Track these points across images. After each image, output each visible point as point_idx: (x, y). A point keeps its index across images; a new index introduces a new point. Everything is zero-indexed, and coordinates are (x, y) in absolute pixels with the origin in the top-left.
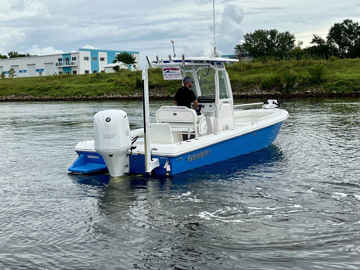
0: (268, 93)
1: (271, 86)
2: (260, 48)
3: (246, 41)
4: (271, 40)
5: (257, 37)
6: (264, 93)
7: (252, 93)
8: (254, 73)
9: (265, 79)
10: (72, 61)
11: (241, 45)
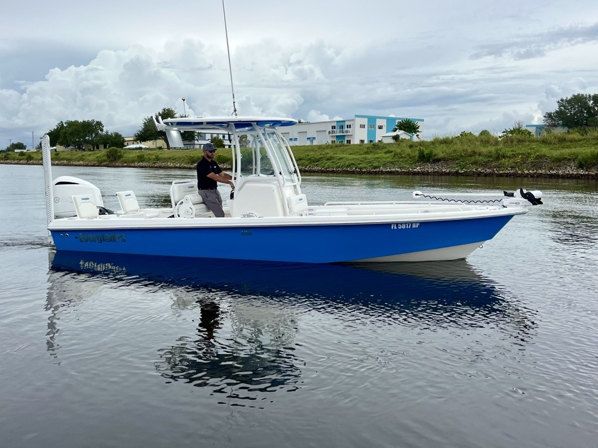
0: (587, 173)
1: (591, 164)
2: (577, 116)
3: (560, 107)
4: (594, 107)
5: (574, 103)
6: (581, 172)
7: (564, 172)
8: (568, 147)
9: (583, 155)
10: (346, 129)
11: (553, 112)
